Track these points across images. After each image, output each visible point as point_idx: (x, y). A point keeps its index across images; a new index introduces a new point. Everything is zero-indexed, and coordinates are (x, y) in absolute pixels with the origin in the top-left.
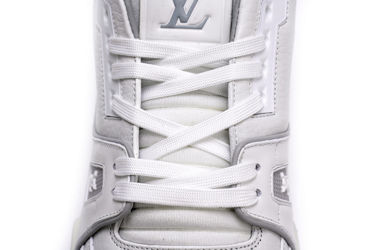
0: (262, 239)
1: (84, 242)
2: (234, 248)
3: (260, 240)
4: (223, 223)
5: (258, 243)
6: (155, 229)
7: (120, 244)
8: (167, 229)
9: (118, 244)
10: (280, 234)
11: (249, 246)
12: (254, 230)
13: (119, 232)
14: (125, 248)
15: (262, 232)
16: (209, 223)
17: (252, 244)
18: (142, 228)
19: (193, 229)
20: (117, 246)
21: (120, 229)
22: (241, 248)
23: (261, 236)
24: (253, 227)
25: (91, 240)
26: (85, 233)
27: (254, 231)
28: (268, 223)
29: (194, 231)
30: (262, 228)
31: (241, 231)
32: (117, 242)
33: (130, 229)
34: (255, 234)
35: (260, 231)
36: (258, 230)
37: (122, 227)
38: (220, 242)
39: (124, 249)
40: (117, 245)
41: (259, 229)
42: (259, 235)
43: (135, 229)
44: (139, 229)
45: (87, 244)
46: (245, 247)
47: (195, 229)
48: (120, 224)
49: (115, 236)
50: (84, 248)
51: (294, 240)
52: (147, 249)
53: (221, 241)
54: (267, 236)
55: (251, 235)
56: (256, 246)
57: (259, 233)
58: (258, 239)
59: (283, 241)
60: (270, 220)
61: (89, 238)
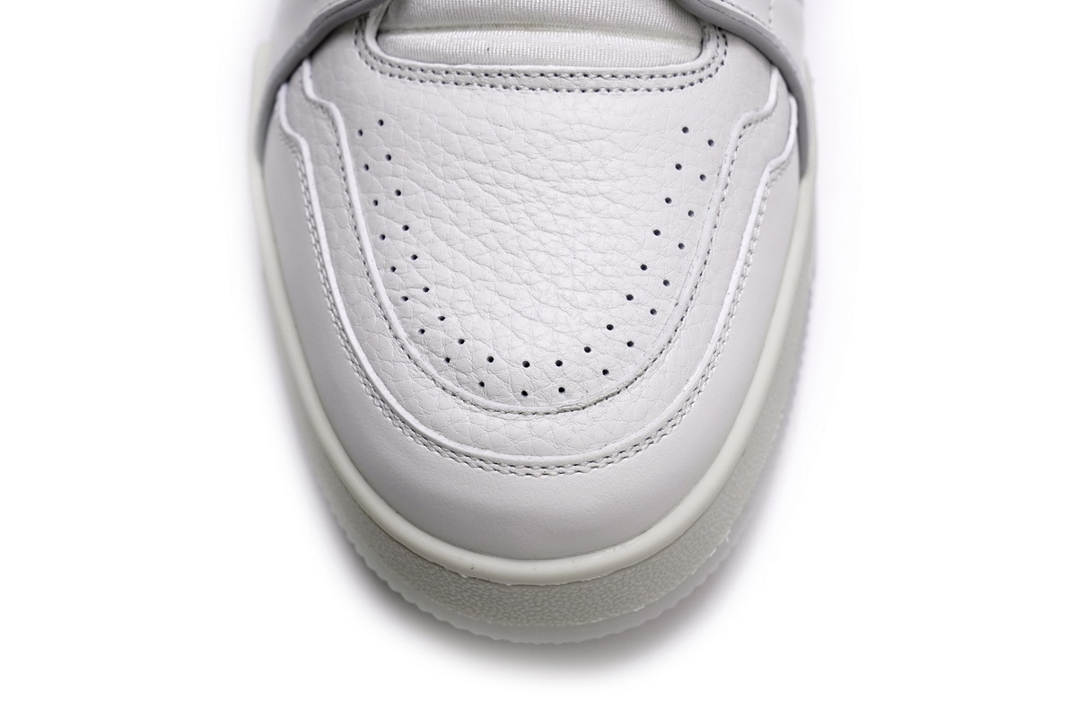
0: (726, 60)
1: (287, 75)
2: (657, 75)
3: (722, 63)
4: (634, 13)
5: (717, 70)
6: (465, 27)
7: (380, 64)
8: (498, 26)
9: (375, 67)
10: (771, 57)
11: (693, 72)
12: (707, 37)
13: (377, 38)
14: (393, 73)
15: (726, 44)
16: (599, 10)
17: (703, 69)
18: (436, 24)
19: (561, 26)
20: (372, 71)
21: (379, 33)
22: (675, 75)
23: (725, 53)
24: (706, 30)
25: (306, 67)
26: (290, 51)
27: (709, 40)
28: (743, 21)
29: (561, 31)
30: (728, 35)
31: (676, 37)
32: (374, 61)
33: (404, 31)
34: (711, 47)
35: (722, 41)
36: (718, 38)
37: (386, 26)
38: (624, 59)
39: (391, 75)
40: (372, 68)
41: (721, 38)
42: (721, 51)
43: (418, 30)
44: (428, 29)
45: (296, 78)
46: (684, 74)
47: (565, 27)
48: (380, 19)
49: (367, 47)
50: (288, 91)
51: (801, 78)
52: (447, 73)
53: (628, 56)
54: (738, 57)
55: (701, 51)
56: (711, 76)
57: (720, 46)
58: (718, 60)
59: (776, 75)
60: (748, 13)
61: (299, 64)
